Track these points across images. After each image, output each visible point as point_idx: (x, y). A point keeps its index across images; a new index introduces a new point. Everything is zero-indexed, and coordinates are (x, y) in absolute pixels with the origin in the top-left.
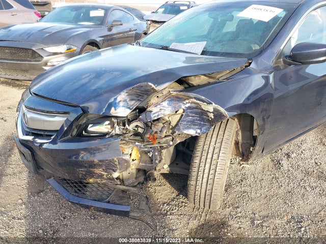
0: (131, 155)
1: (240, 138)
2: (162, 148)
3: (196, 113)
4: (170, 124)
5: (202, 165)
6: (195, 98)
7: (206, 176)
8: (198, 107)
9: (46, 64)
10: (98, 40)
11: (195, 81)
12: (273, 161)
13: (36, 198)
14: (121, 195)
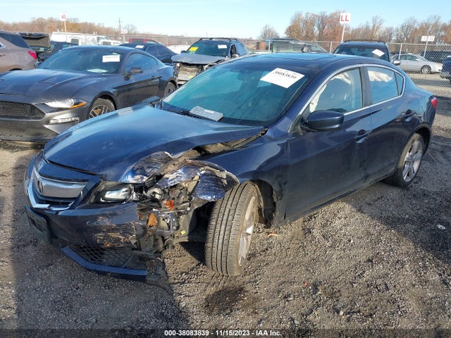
0: (148, 221)
1: (262, 204)
2: (180, 214)
3: (211, 179)
4: (187, 190)
5: (218, 226)
6: (209, 166)
7: (221, 237)
8: (213, 174)
9: (48, 123)
10: (112, 91)
11: (212, 149)
12: (304, 229)
13: (45, 270)
14: (138, 261)
